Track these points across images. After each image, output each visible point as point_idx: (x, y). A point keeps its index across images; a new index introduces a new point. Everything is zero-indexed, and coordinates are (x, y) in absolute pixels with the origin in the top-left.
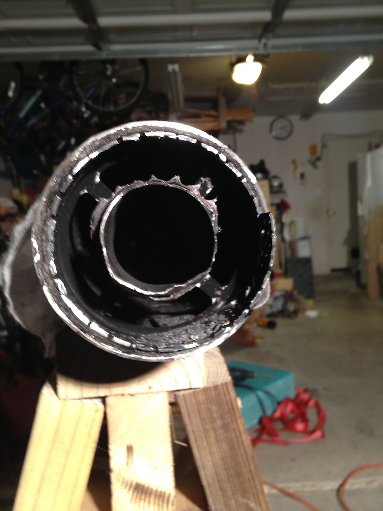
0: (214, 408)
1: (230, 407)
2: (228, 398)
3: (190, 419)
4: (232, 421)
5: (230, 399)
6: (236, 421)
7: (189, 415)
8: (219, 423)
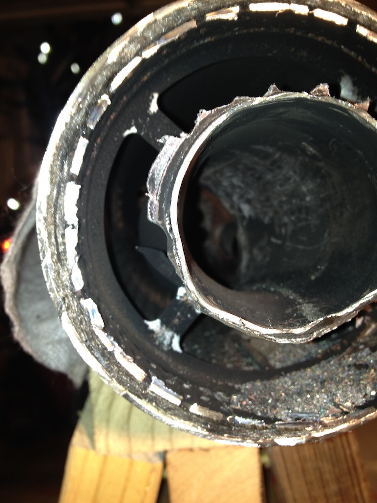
0: (327, 467)
1: (351, 464)
2: (348, 452)
3: (290, 481)
4: (353, 485)
5: (351, 454)
6: (359, 485)
7: (288, 476)
8: (333, 488)
